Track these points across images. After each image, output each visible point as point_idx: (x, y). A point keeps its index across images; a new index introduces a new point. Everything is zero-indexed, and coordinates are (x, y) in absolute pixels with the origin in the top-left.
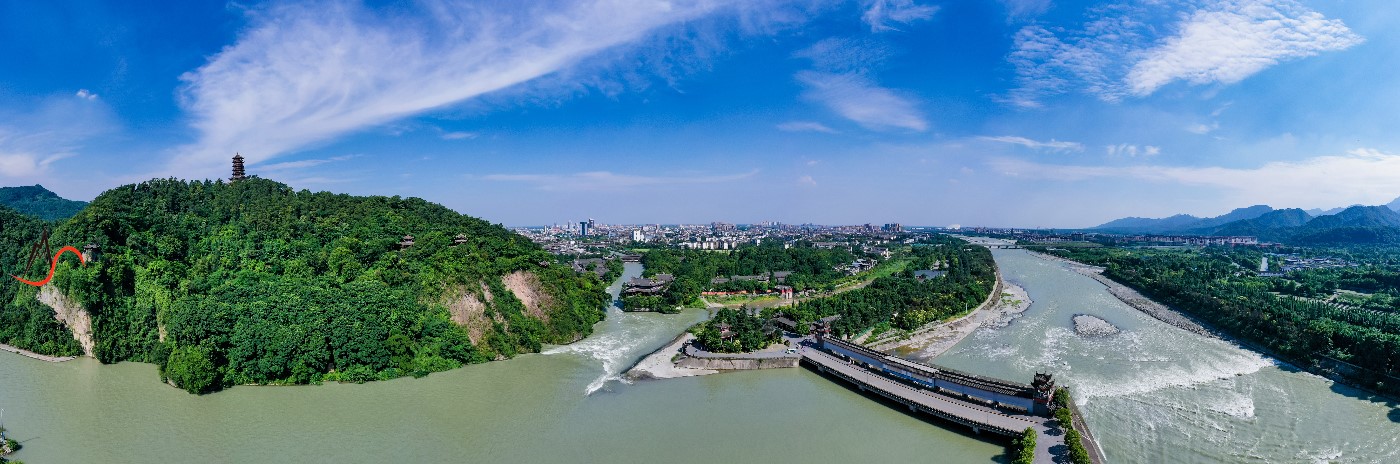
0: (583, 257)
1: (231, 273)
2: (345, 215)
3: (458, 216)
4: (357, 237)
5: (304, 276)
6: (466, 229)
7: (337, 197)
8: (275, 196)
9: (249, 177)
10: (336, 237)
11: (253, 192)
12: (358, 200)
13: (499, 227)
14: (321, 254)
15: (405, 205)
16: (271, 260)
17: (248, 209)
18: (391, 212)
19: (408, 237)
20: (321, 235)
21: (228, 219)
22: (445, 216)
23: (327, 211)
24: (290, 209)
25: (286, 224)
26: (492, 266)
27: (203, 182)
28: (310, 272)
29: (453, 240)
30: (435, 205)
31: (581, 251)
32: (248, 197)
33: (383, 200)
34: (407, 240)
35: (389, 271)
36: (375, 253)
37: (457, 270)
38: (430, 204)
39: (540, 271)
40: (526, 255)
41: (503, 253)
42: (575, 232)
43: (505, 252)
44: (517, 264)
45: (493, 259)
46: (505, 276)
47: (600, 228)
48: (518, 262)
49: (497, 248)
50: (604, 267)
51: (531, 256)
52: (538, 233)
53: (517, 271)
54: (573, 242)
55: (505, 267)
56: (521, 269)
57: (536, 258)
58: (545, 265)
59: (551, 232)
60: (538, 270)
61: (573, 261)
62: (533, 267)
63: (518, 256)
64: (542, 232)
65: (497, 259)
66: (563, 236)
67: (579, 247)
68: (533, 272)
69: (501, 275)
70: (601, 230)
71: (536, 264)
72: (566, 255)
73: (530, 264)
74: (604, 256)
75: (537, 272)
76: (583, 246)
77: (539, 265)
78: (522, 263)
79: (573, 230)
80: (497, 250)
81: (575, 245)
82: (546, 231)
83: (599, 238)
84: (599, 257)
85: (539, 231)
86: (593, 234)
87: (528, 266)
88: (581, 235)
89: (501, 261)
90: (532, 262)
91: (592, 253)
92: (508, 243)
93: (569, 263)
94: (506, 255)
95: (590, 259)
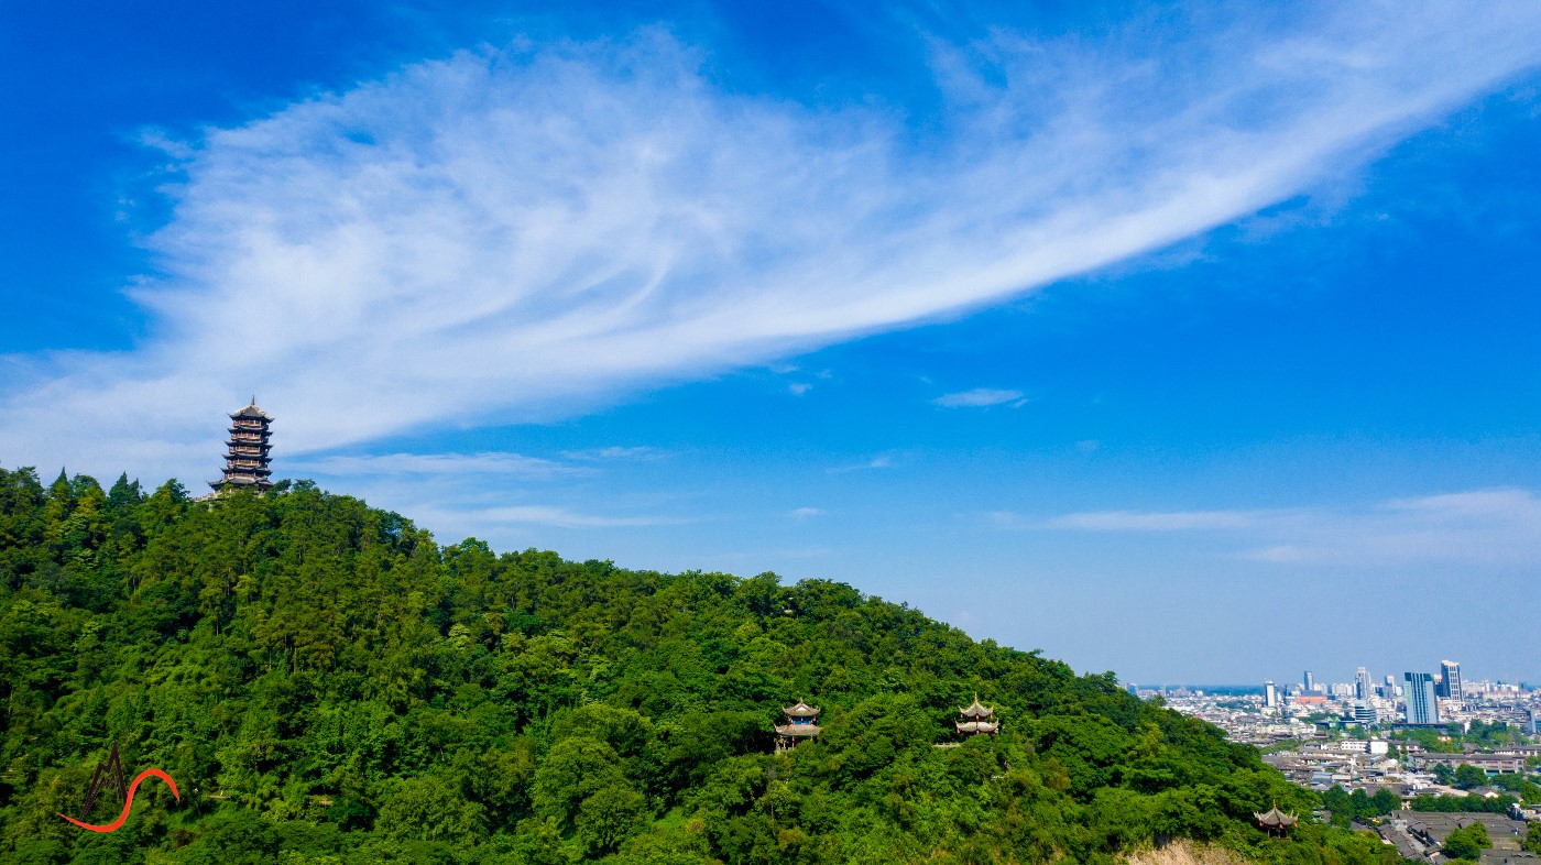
0: (1423, 804)
1: (175, 822)
2: (602, 630)
3: (965, 645)
4: (636, 703)
5: (445, 835)
6: (990, 685)
7: (576, 570)
8: (368, 556)
9: (285, 485)
10: (565, 701)
11: (295, 535)
12: (646, 585)
13: (1106, 684)
14: (512, 759)
15: (794, 605)
16: (328, 779)
17: (267, 592)
18: (749, 625)
19: (802, 709)
20: (515, 696)
21: (190, 621)
22: (922, 644)
23: (542, 615)
24: (415, 599)
25: (397, 655)
26: (1084, 820)
27: (107, 487)
28: (466, 818)
29: (949, 722)
30: (890, 607)
31: (1418, 782)
32: (273, 552)
33: (723, 587)
34: (797, 719)
35: (736, 822)
36: (690, 761)
37: (967, 830)
38: (875, 602)
39: (1261, 848)
40: (1206, 786)
41: (1123, 774)
42: (1384, 709)
43: (1128, 771)
44: (1175, 814)
45: (1089, 792)
46: (1131, 855)
47: (1486, 697)
48: (1178, 810)
49: (1100, 755)
50: (1518, 847)
51: (1226, 788)
52: (1245, 710)
53: (1174, 842)
54: (1380, 748)
55: (1131, 825)
56: (1188, 833)
57: (1243, 799)
58: (1277, 826)
59: (1292, 706)
60: (1253, 843)
61: (1387, 817)
62: (1233, 829)
63: (1177, 788)
64: (1258, 706)
65: (1100, 793)
66: (1342, 725)
67: (1405, 768)
68: (1238, 847)
69: (1116, 851)
70: (1493, 707)
71: (1243, 821)
72: (1359, 795)
73: (1223, 819)
74: (1517, 806)
75: (1248, 847)
76: (1423, 762)
77: (1256, 823)
78: (1192, 814)
79: (1377, 701)
80: (1101, 764)
81: (1389, 755)
82: (1271, 702)
83: (1485, 735)
84: (1497, 812)
85: (1248, 703)
86: (1465, 720)
87: (1214, 824)
88: (1411, 720)
89: (1118, 800)
90: (1231, 812)
91: (1464, 794)
92: (1139, 741)
93: (1370, 824)
94: (1133, 780)
95: (1457, 817)
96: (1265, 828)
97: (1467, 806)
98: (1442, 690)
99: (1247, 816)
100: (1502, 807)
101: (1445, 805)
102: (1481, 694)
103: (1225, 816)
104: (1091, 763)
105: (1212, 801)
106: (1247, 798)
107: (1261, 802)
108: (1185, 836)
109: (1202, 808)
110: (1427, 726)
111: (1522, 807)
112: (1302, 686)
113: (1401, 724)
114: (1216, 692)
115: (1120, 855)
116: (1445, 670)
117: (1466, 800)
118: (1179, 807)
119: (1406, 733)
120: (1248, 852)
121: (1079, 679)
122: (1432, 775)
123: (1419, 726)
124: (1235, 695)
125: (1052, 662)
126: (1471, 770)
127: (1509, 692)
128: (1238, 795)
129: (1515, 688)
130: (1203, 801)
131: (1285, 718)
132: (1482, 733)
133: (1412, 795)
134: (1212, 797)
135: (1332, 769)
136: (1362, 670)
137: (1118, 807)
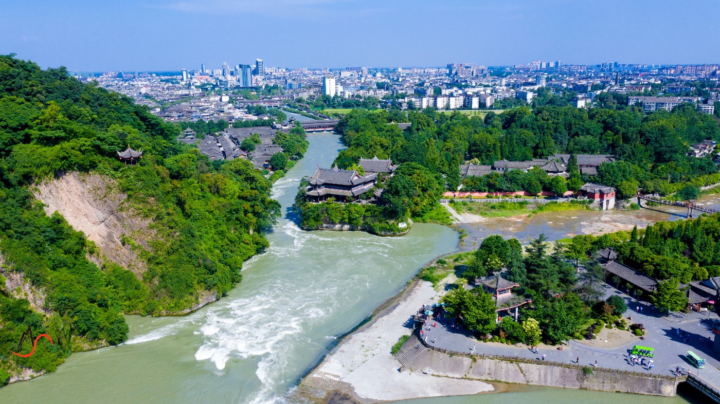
39: (121, 172)
40: (85, 139)
41: (31, 135)
42: (232, 80)
43: (35, 133)
44: (64, 158)
45: (7, 149)
46: (40, 185)
47: (273, 74)
48: (66, 155)
49: (14, 124)
50: (272, 143)
51: (99, 139)
52: (173, 83)
53: (67, 174)
54: (226, 99)
55: (38, 167)
56: (75, 168)
57: (109, 145)
58: (130, 158)
59: (194, 80)
60: (116, 170)
61: (221, 132)
62: (104, 163)
63: (68, 141)
64: (179, 81)
65: (16, 148)
66: (213, 88)
67: (236, 107)
68: (107, 173)
69: (30, 184)
70: (275, 78)
71: (110, 157)
72: (211, 122)
73: (97, 158)
74: (274, 123)
75: (113, 172)
76: (243, 104)
77: (118, 158)
78: (77, 157)
79: (229, 77)
80: (15, 130)
81: (229, 102)
82: (185, 79)
83: (269, 91)
84: (267, 126)
85: (175, 79)
86: (262, 84)
87: (91, 162)
88: (241, 86)
89: (28, 152)
90: (102, 152)
91: (256, 118)
92: (43, 113)
93: (215, 136)
94: (39, 138)
95: (250, 129)
96: (123, 160)
97: (255, 124)
98: (255, 72)
99: (113, 155)
100: (269, 124)
101: (247, 125)
102: (271, 73)
103: (99, 156)
104: (8, 129)
105: (90, 148)
106: (112, 144)
107: (121, 145)
108: (74, 170)
109: (83, 152)
110: (247, 88)
111: (276, 123)
112: (201, 71)
113: (238, 87)
114: (161, 74)
115: (33, 185)
116: (257, 63)
117: (256, 122)
118: (67, 153)
119: (239, 92)
120: (113, 175)
121: (42, 71)
122: (245, 110)
123: (244, 88)
124: (171, 76)
125: (23, 62)
126: (260, 107)
127: (281, 72)
128: (106, 142)
129: (284, 70)
130: (83, 148)
131: (188, 86)
132: (269, 89)
133: (233, 121)
134: (89, 145)
135: (202, 110)
136: (225, 63)
137: (28, 156)
